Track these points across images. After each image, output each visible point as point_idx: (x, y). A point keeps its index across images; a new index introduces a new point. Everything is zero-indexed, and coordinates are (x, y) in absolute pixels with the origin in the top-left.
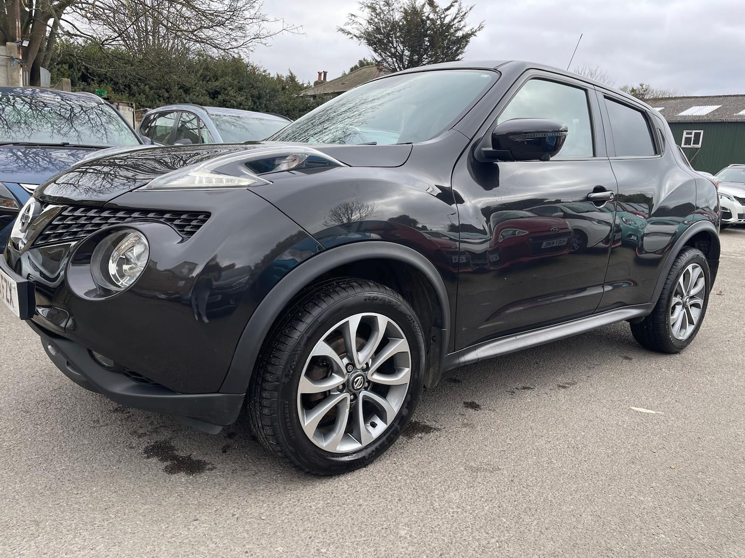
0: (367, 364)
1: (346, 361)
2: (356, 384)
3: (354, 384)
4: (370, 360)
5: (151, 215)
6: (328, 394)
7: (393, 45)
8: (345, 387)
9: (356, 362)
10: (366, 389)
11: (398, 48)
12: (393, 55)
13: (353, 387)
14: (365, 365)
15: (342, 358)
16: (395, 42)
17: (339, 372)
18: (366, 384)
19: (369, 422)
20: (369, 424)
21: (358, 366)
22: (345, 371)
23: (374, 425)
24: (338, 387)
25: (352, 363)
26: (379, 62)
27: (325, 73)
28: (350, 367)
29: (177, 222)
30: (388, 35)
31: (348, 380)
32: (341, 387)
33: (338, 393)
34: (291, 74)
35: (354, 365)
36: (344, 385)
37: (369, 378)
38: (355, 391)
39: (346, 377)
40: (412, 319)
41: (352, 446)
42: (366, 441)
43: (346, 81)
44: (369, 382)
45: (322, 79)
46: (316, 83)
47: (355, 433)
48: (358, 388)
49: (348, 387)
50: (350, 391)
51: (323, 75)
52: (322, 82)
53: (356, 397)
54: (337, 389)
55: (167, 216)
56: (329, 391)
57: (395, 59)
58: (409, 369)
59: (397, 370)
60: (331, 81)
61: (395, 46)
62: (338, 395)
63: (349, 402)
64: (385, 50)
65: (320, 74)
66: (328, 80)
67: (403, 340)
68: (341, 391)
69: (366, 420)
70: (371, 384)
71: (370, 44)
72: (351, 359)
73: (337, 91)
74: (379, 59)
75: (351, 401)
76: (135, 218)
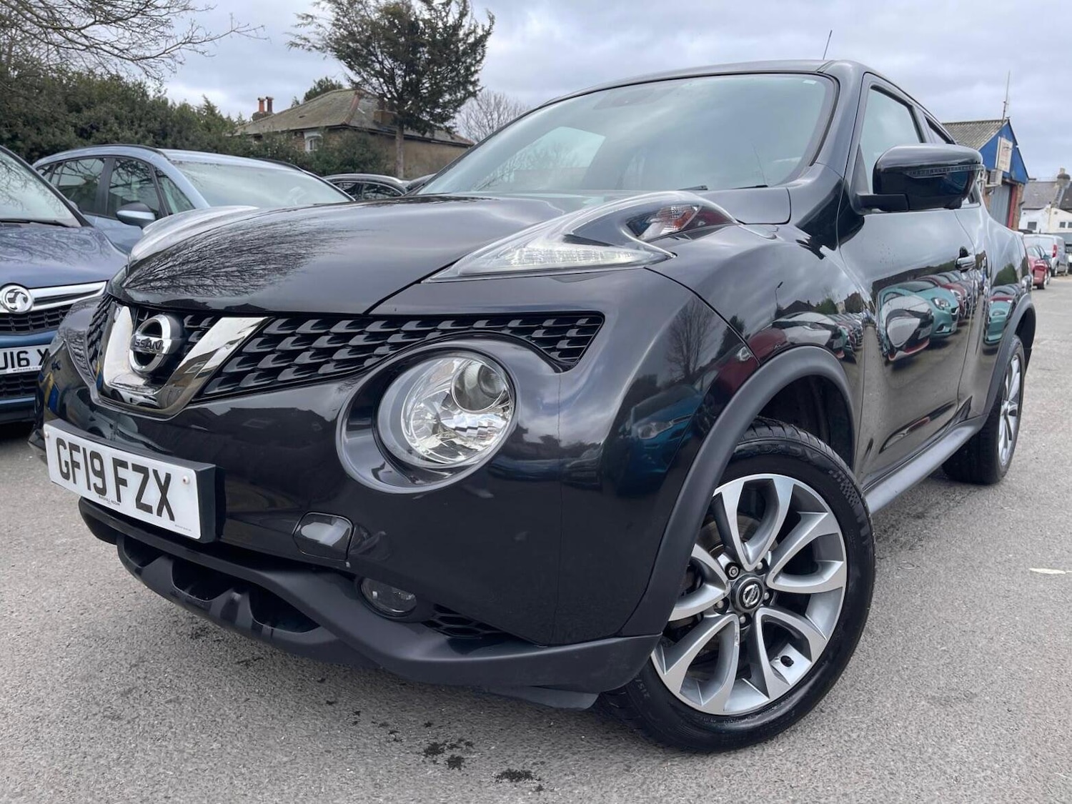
0: (764, 561)
1: (724, 560)
2: (746, 598)
3: (744, 596)
4: (769, 553)
5: (480, 324)
6: (699, 617)
7: (377, 58)
8: (728, 603)
9: (743, 560)
10: (766, 604)
11: (386, 62)
12: (379, 74)
13: (743, 604)
14: (760, 564)
15: (715, 555)
16: (379, 53)
17: (715, 580)
18: (766, 595)
19: (779, 657)
20: (779, 661)
21: (748, 567)
22: (724, 578)
23: (787, 662)
24: (716, 605)
25: (736, 562)
26: (357, 84)
27: (270, 101)
28: (733, 570)
29: (539, 334)
30: (367, 44)
31: (733, 592)
32: (721, 605)
33: (718, 615)
34: (208, 102)
35: (740, 566)
36: (725, 600)
37: (770, 584)
38: (747, 611)
39: (729, 588)
40: (839, 476)
41: (751, 701)
42: (776, 690)
43: (306, 113)
44: (771, 591)
45: (266, 110)
46: (256, 117)
47: (754, 678)
48: (752, 603)
49: (734, 602)
50: (738, 609)
51: (266, 103)
52: (265, 115)
53: (750, 620)
54: (715, 608)
55: (515, 324)
56: (702, 614)
57: (382, 80)
58: (842, 563)
59: (820, 566)
60: (281, 113)
61: (380, 60)
62: (717, 619)
63: (737, 629)
64: (365, 65)
65: (261, 102)
66: (276, 110)
67: (826, 514)
68: (723, 612)
69: (771, 655)
70: (775, 594)
71: (340, 58)
72: (733, 555)
73: (294, 128)
74: (357, 79)
75: (741, 626)
76: (444, 331)
